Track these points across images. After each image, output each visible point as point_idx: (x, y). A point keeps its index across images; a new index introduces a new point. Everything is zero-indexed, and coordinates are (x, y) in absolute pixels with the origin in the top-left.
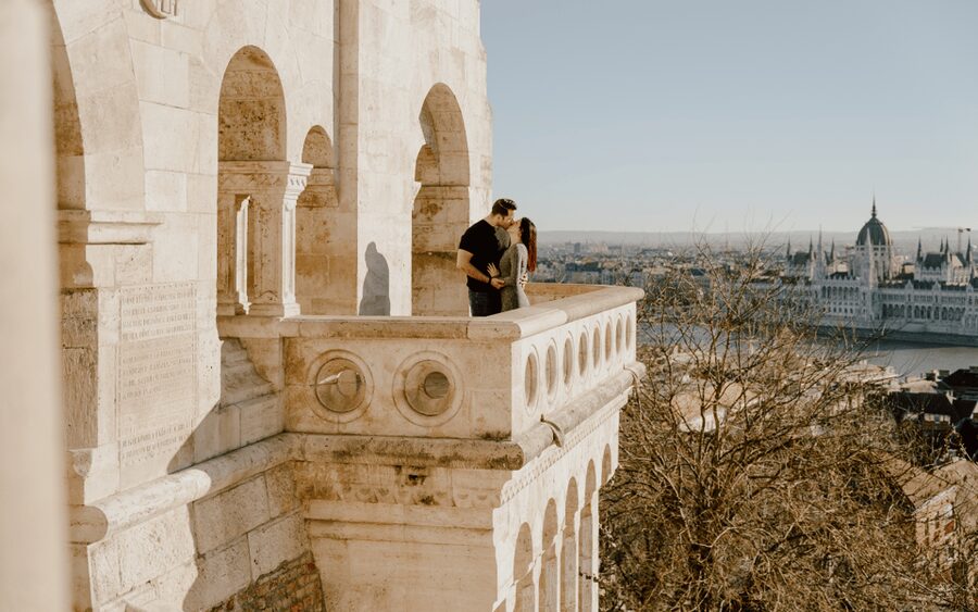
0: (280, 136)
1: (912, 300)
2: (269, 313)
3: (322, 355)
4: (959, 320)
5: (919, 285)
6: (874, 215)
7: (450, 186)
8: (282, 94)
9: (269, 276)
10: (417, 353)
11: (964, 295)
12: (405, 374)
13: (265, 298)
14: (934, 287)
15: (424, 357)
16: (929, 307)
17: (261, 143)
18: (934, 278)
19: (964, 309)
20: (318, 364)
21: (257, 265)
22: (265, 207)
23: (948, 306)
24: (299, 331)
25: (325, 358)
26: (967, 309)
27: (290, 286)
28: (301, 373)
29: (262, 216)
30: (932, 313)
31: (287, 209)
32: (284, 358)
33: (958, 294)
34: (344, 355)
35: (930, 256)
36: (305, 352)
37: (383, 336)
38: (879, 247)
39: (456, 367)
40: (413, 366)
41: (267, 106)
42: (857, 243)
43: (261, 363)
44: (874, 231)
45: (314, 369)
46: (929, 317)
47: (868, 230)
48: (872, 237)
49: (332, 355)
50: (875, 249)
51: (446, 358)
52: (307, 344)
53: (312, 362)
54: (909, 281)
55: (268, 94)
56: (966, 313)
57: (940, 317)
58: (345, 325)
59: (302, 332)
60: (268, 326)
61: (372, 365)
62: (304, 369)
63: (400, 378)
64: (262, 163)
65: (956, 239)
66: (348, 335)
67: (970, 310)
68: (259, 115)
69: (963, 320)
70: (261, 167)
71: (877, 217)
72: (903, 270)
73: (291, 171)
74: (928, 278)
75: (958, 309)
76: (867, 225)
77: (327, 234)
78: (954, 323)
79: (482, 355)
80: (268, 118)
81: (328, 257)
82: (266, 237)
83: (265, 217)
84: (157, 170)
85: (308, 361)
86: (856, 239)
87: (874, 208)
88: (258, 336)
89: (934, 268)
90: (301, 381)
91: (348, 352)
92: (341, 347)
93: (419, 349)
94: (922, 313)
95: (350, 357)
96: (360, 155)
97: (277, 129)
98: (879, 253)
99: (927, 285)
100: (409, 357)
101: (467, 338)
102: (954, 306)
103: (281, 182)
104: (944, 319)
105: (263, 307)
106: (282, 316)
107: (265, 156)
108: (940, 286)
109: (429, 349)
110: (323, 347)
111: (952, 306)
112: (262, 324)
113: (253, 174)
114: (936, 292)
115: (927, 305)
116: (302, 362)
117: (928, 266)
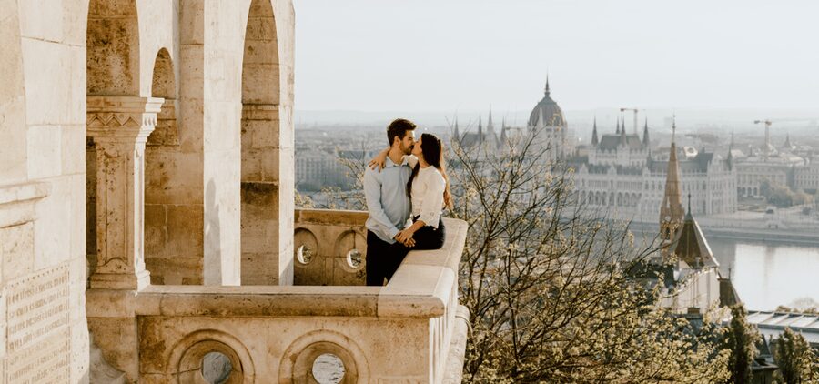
0: (132, 64)
1: (586, 186)
2: (119, 285)
3: (188, 336)
4: (635, 206)
5: (594, 169)
6: (547, 94)
7: (257, 105)
8: (135, 13)
9: (116, 239)
10: (310, 334)
11: (640, 179)
12: (294, 359)
13: (112, 267)
14: (609, 171)
15: (318, 337)
16: (604, 193)
17: (106, 73)
18: (610, 161)
19: (640, 194)
20: (182, 347)
21: (101, 225)
22: (111, 153)
23: (623, 192)
24: (161, 308)
25: (191, 340)
26: (643, 194)
27: (140, 250)
28: (161, 360)
29: (107, 164)
30: (607, 199)
31: (137, 156)
32: (139, 340)
33: (634, 179)
34: (216, 337)
35: (605, 137)
36: (166, 334)
37: (269, 314)
38: (553, 128)
39: (360, 349)
40: (304, 349)
41: (114, 27)
42: (529, 124)
43: (111, 348)
44: (547, 111)
45: (177, 354)
46: (604, 203)
47: (541, 110)
48: (545, 118)
49: (200, 337)
50: (548, 130)
51: (347, 338)
52: (167, 323)
53: (175, 346)
54: (584, 165)
55: (116, 11)
56: (643, 198)
57: (615, 203)
58: (220, 300)
59: (165, 309)
60: (120, 303)
61: (253, 348)
62: (165, 354)
63: (288, 364)
64: (109, 99)
65: (632, 119)
66: (224, 313)
67: (647, 195)
68: (105, 38)
69: (639, 205)
70: (108, 103)
71: (551, 96)
72: (577, 152)
73: (147, 109)
74: (603, 162)
75: (634, 194)
76: (540, 104)
77: (165, 179)
78: (630, 209)
79: (392, 335)
80: (115, 42)
81: (167, 207)
82: (112, 189)
83: (111, 166)
84: (37, 125)
85: (169, 345)
86: (528, 118)
87: (547, 85)
88: (106, 314)
89: (610, 152)
90: (160, 368)
91: (221, 333)
92: (212, 326)
93: (313, 329)
94: (597, 199)
95: (224, 339)
96: (205, 81)
97: (126, 56)
98: (552, 134)
99: (602, 169)
100: (300, 338)
101: (377, 316)
102: (631, 192)
103: (133, 123)
104: (620, 205)
105: (110, 278)
106: (136, 289)
107: (111, 89)
108: (615, 171)
109: (325, 328)
110: (190, 326)
111: (628, 191)
112: (112, 300)
113: (96, 112)
114: (612, 176)
115: (602, 190)
116: (161, 346)
117: (603, 149)
